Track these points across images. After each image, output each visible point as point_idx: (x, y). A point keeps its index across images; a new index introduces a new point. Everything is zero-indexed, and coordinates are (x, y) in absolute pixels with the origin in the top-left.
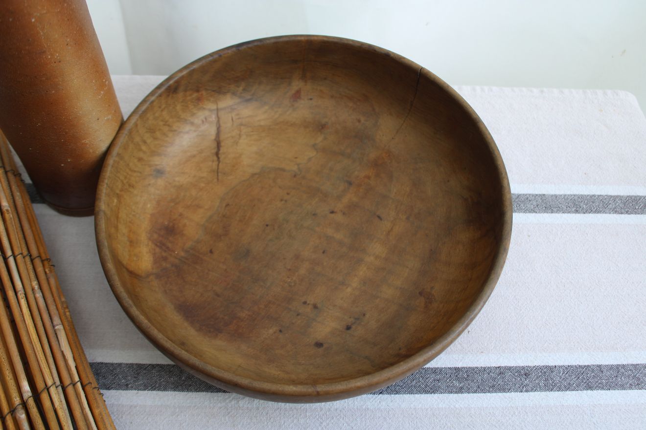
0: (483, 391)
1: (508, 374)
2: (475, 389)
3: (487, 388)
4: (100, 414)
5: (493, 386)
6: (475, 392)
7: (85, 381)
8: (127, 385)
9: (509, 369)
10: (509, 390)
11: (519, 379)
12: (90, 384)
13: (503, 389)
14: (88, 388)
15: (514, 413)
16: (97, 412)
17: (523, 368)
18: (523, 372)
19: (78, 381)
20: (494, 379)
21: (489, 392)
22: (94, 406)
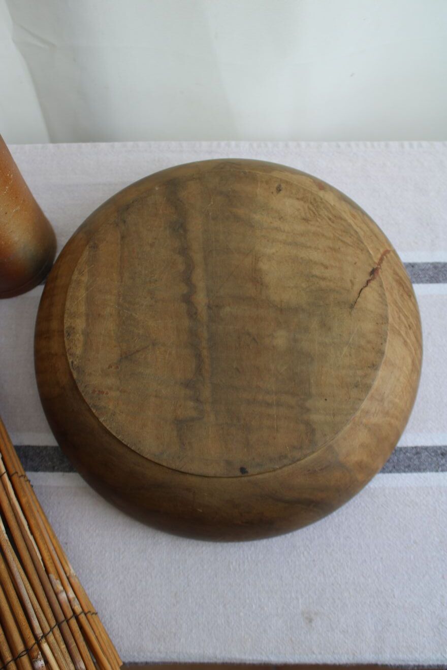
0: (398, 471)
1: (424, 455)
2: (390, 469)
3: (403, 468)
4: (28, 502)
5: (409, 466)
6: (390, 472)
7: (12, 471)
8: (54, 468)
9: (426, 449)
10: (425, 470)
11: (435, 459)
12: (16, 474)
13: (418, 469)
14: (15, 478)
15: (429, 493)
16: (24, 500)
17: (440, 448)
18: (439, 452)
19: (5, 473)
20: (410, 459)
21: (404, 472)
22: (21, 494)
